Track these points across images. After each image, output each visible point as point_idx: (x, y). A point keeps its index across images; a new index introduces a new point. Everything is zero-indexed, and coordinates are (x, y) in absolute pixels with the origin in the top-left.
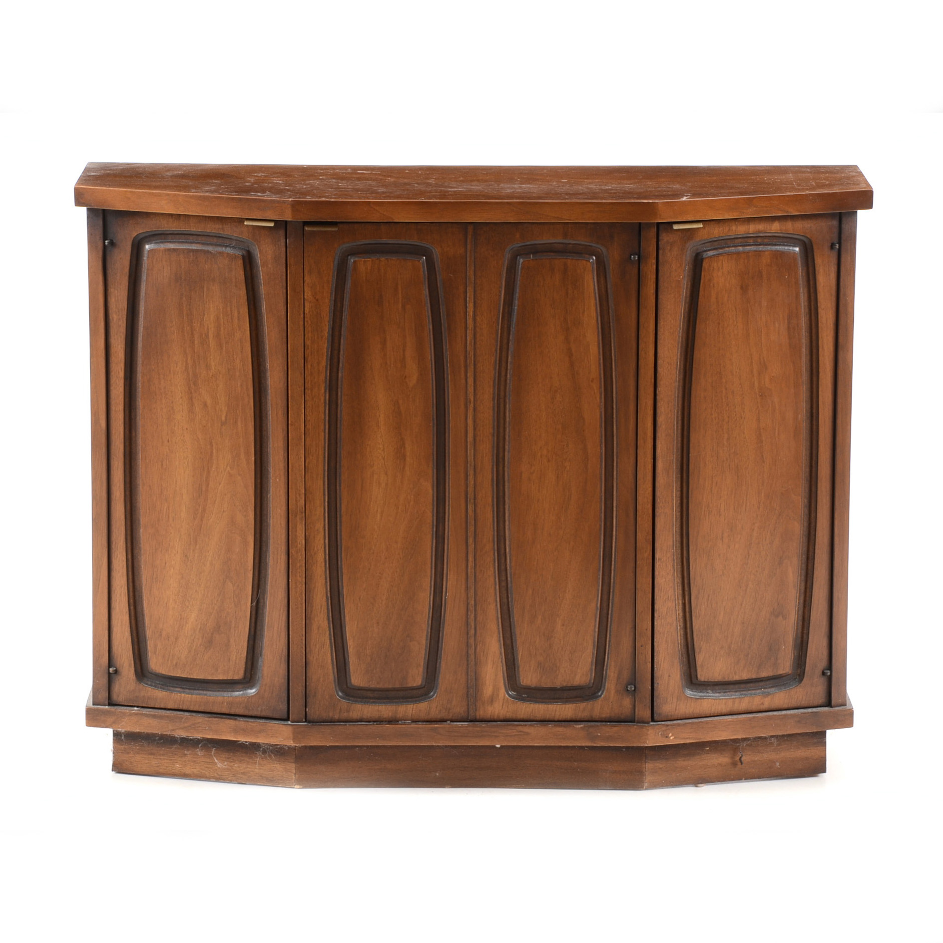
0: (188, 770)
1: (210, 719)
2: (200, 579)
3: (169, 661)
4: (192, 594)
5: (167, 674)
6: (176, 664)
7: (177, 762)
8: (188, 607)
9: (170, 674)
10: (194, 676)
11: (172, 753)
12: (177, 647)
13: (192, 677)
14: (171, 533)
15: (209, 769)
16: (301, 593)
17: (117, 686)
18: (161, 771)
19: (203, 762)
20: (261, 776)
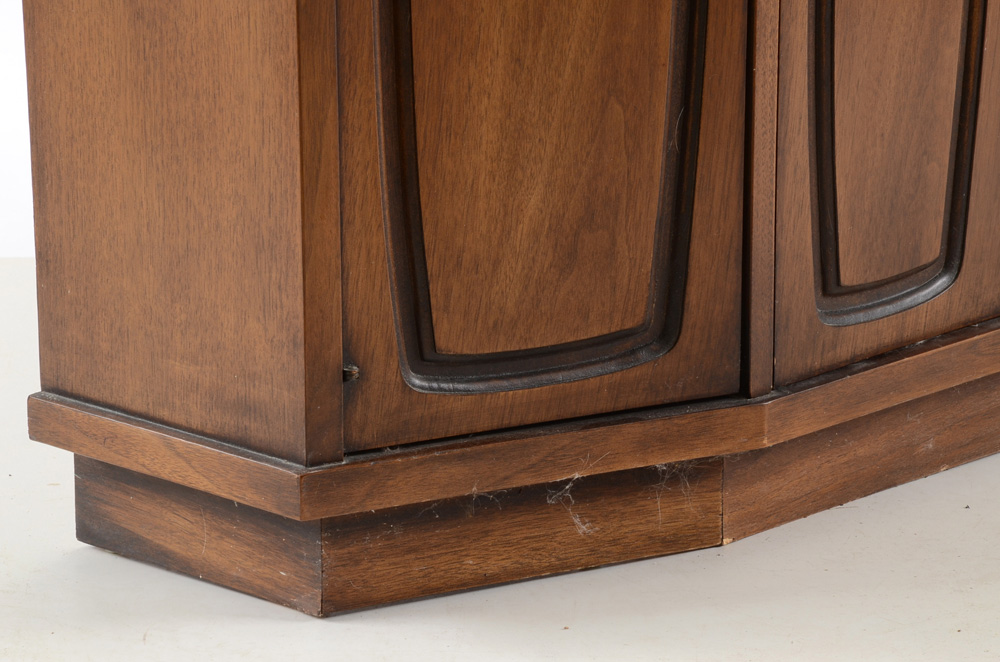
0: (492, 566)
1: (588, 432)
2: (550, 111)
3: (480, 321)
4: (530, 151)
5: (473, 352)
6: (495, 324)
7: (467, 555)
8: (521, 182)
9: (480, 352)
10: (537, 343)
11: (458, 537)
12: (498, 283)
13: (530, 346)
14: (483, 10)
15: (538, 552)
16: (772, 97)
17: (359, 408)
18: (433, 584)
19: (526, 538)
20: (650, 538)
